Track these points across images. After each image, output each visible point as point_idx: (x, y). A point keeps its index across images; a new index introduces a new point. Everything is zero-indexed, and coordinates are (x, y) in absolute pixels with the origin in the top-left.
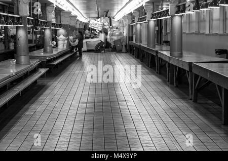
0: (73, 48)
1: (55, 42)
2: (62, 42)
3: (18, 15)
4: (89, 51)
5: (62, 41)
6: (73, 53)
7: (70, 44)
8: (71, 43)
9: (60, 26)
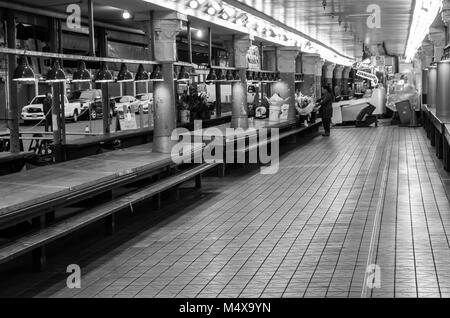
0: (303, 118)
1: (264, 109)
2: (277, 108)
3: (154, 59)
4: (346, 124)
5: (277, 105)
6: (301, 130)
7: (297, 112)
8: (299, 109)
9: (276, 76)
